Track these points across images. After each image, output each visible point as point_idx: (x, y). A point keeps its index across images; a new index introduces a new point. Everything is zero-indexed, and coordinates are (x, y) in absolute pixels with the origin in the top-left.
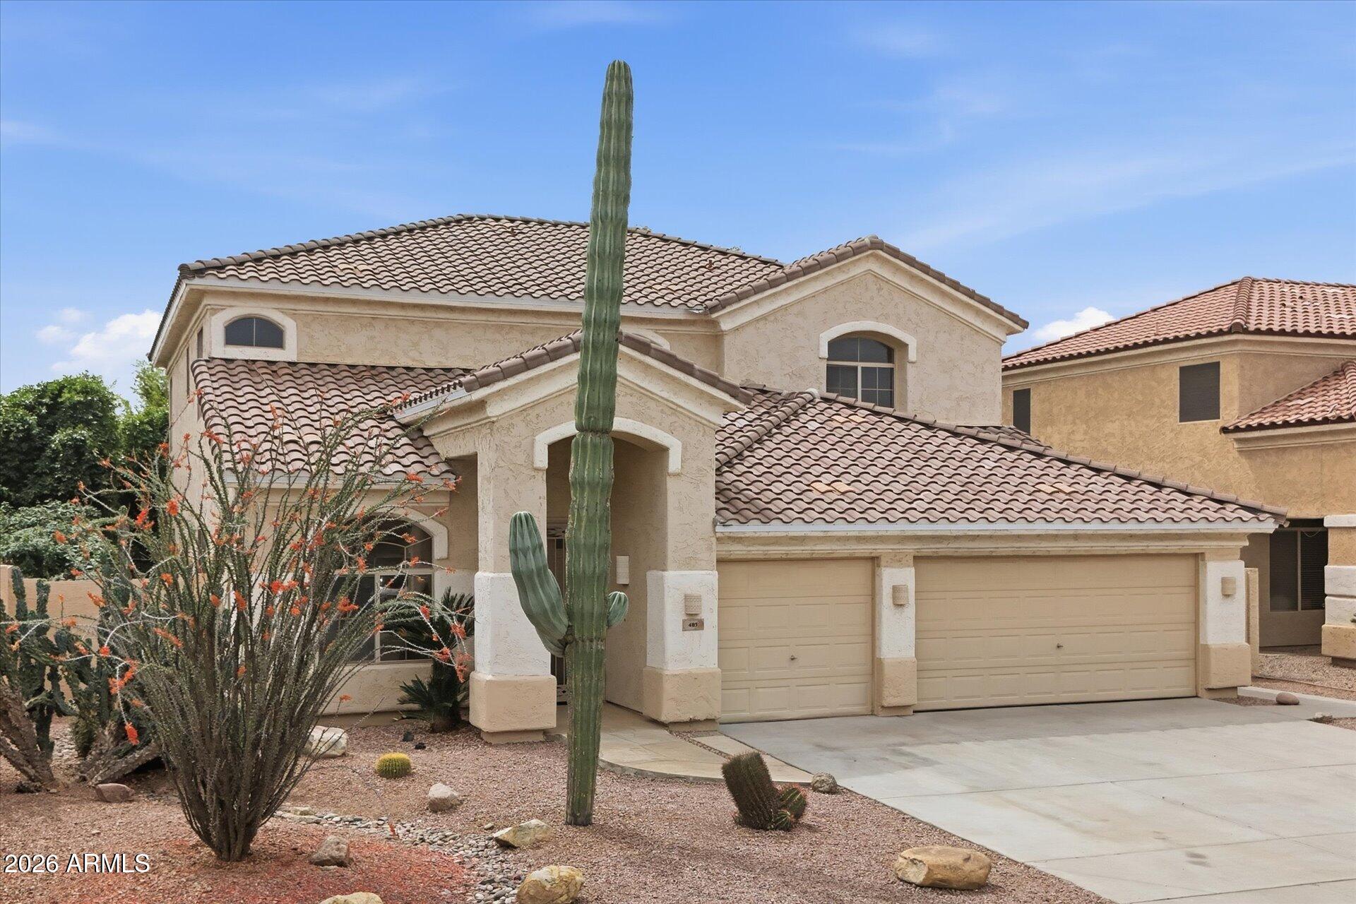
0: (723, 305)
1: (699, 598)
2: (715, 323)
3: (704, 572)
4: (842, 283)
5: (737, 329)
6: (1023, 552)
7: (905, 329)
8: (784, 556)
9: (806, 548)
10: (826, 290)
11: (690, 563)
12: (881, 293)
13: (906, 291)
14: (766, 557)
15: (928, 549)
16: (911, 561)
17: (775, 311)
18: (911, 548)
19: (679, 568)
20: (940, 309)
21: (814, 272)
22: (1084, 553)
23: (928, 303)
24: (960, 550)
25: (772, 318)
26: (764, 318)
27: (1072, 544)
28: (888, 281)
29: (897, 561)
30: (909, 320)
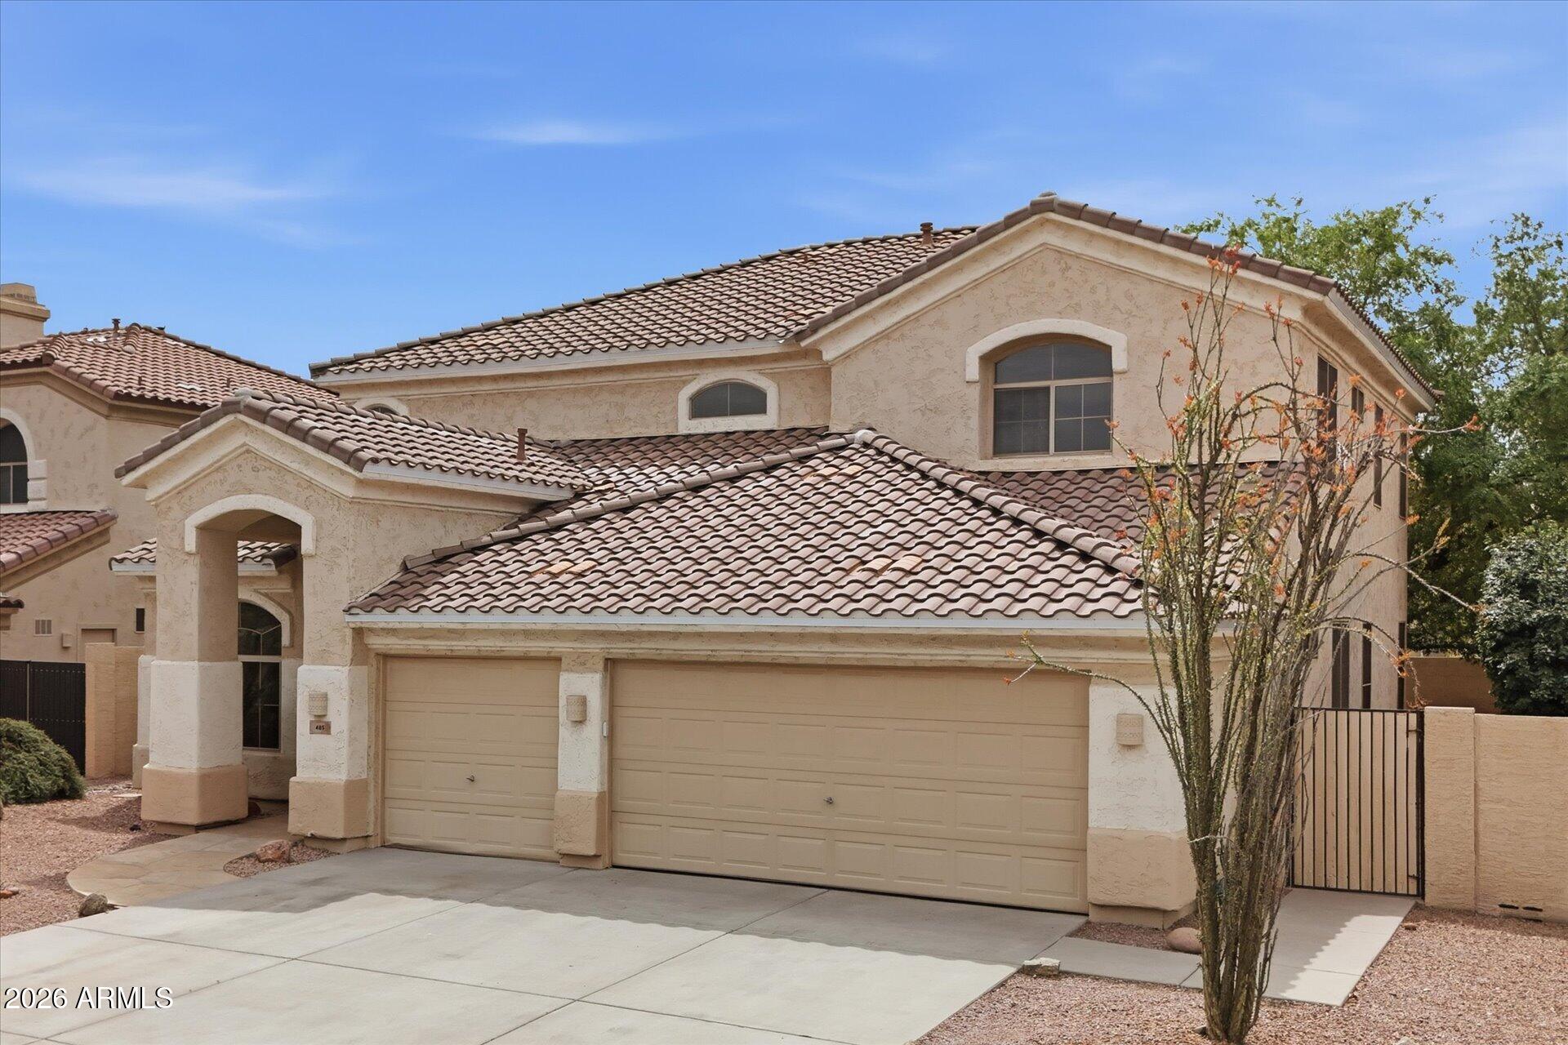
0: (815, 328)
1: (325, 697)
2: (815, 353)
3: (333, 667)
4: (1002, 270)
5: (846, 356)
6: (755, 657)
7: (1108, 323)
8: (449, 653)
9: (468, 643)
10: (976, 284)
11: (323, 658)
12: (1068, 274)
13: (1109, 266)
14: (429, 653)
15: (620, 649)
16: (601, 665)
17: (899, 325)
18: (596, 647)
19: (313, 663)
20: (1170, 285)
21: (945, 262)
22: (856, 663)
23: (1151, 280)
24: (664, 652)
25: (897, 335)
26: (884, 335)
27: (828, 648)
28: (1078, 256)
29: (581, 663)
30: (1116, 308)
